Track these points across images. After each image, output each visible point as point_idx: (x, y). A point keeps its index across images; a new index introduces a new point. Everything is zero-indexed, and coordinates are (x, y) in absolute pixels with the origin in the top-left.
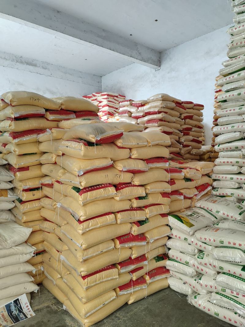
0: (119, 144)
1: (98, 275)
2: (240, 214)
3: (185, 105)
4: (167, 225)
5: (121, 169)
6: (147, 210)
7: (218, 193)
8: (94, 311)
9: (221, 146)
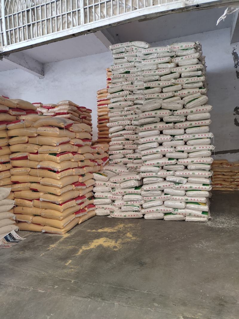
0: (71, 130)
1: (67, 203)
2: (127, 169)
3: (81, 109)
4: (93, 179)
5: (73, 144)
6: (85, 169)
7: (112, 162)
8: (67, 224)
9: (113, 134)
